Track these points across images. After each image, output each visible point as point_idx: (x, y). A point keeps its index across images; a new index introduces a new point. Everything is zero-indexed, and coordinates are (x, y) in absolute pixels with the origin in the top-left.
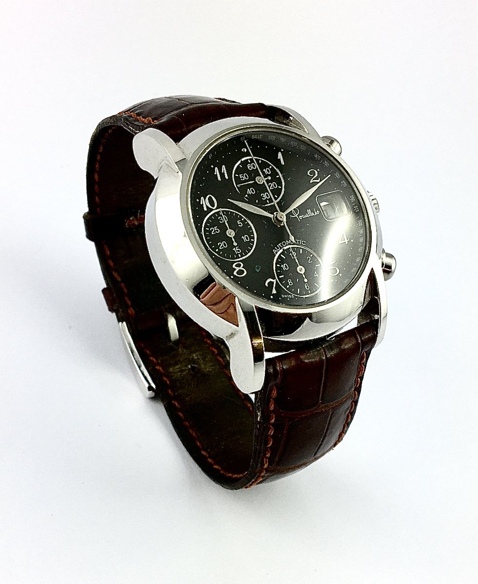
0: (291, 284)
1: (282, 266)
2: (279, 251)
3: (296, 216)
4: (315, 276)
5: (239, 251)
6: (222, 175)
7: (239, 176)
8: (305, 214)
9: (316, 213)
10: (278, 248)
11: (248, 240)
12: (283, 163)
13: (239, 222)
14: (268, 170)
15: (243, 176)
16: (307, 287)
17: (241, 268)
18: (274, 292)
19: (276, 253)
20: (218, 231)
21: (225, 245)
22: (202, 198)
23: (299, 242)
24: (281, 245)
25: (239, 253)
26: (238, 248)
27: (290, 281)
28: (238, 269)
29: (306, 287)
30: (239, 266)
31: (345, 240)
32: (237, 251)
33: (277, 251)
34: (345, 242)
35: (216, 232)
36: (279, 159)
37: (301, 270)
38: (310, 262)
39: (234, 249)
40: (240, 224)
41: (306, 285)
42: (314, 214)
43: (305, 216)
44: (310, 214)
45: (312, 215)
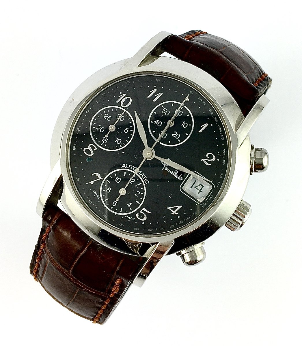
0: (108, 191)
1: (117, 177)
2: (126, 168)
4: (128, 205)
5: (105, 142)
6: (154, 97)
7: (164, 108)
9: (178, 178)
10: (128, 166)
11: (118, 142)
12: (201, 131)
14: (186, 125)
15: (166, 111)
16: (114, 204)
17: (91, 150)
18: (92, 183)
20: (109, 119)
21: (102, 131)
22: (125, 95)
23: (146, 178)
24: (133, 167)
25: (103, 143)
26: (106, 140)
27: (109, 189)
28: (89, 148)
30: (93, 148)
31: (174, 210)
32: (104, 140)
33: (125, 167)
34: (172, 212)
35: (107, 119)
36: (202, 126)
37: (123, 192)
38: (137, 195)
39: (104, 138)
40: (126, 131)
41: (116, 202)
42: (176, 177)
43: (170, 171)
44: (174, 174)
45: (175, 176)
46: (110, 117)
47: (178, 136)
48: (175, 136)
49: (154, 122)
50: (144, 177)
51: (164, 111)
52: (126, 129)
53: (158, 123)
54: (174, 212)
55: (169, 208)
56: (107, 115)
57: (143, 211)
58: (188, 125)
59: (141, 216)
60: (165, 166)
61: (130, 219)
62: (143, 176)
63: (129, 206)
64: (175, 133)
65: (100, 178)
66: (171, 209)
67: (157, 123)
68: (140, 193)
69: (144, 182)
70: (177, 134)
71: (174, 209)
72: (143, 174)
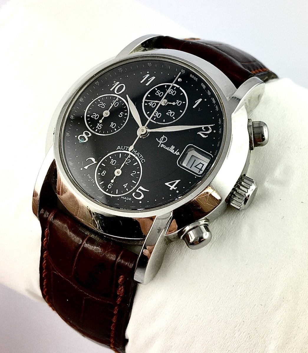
0: (103, 174)
1: (112, 160)
2: (122, 150)
3: (160, 142)
4: (124, 185)
5: (100, 127)
6: (147, 81)
7: (157, 91)
8: (167, 146)
9: (175, 153)
10: (123, 148)
11: (113, 127)
12: (195, 106)
13: (122, 113)
14: (180, 103)
15: (159, 92)
16: (110, 187)
17: (86, 137)
18: (86, 167)
19: (119, 150)
21: (96, 118)
22: (118, 83)
23: (141, 157)
24: (128, 148)
25: (98, 129)
27: (104, 172)
28: (84, 135)
29: (109, 185)
30: (87, 134)
31: (172, 186)
32: (98, 126)
33: (120, 149)
34: (170, 188)
35: (102, 106)
36: (195, 102)
37: (118, 172)
38: (132, 175)
39: (98, 124)
40: (121, 115)
41: (111, 185)
42: (173, 152)
43: (166, 148)
44: (171, 150)
45: (171, 151)
46: (104, 105)
47: (173, 114)
48: (169, 114)
49: (148, 104)
50: (140, 156)
51: (157, 93)
52: (120, 114)
53: (152, 104)
54: (172, 187)
55: (167, 184)
56: (101, 103)
57: (140, 190)
58: (182, 103)
59: (139, 195)
60: (160, 143)
61: (126, 200)
62: (138, 155)
63: (125, 187)
64: (170, 112)
65: (95, 162)
66: (169, 184)
67: (150, 105)
68: (136, 173)
69: (140, 161)
70: (171, 113)
71: (172, 184)
72: (138, 154)
